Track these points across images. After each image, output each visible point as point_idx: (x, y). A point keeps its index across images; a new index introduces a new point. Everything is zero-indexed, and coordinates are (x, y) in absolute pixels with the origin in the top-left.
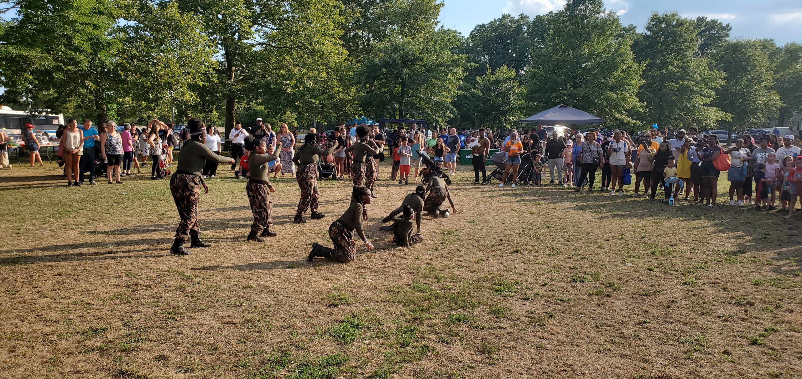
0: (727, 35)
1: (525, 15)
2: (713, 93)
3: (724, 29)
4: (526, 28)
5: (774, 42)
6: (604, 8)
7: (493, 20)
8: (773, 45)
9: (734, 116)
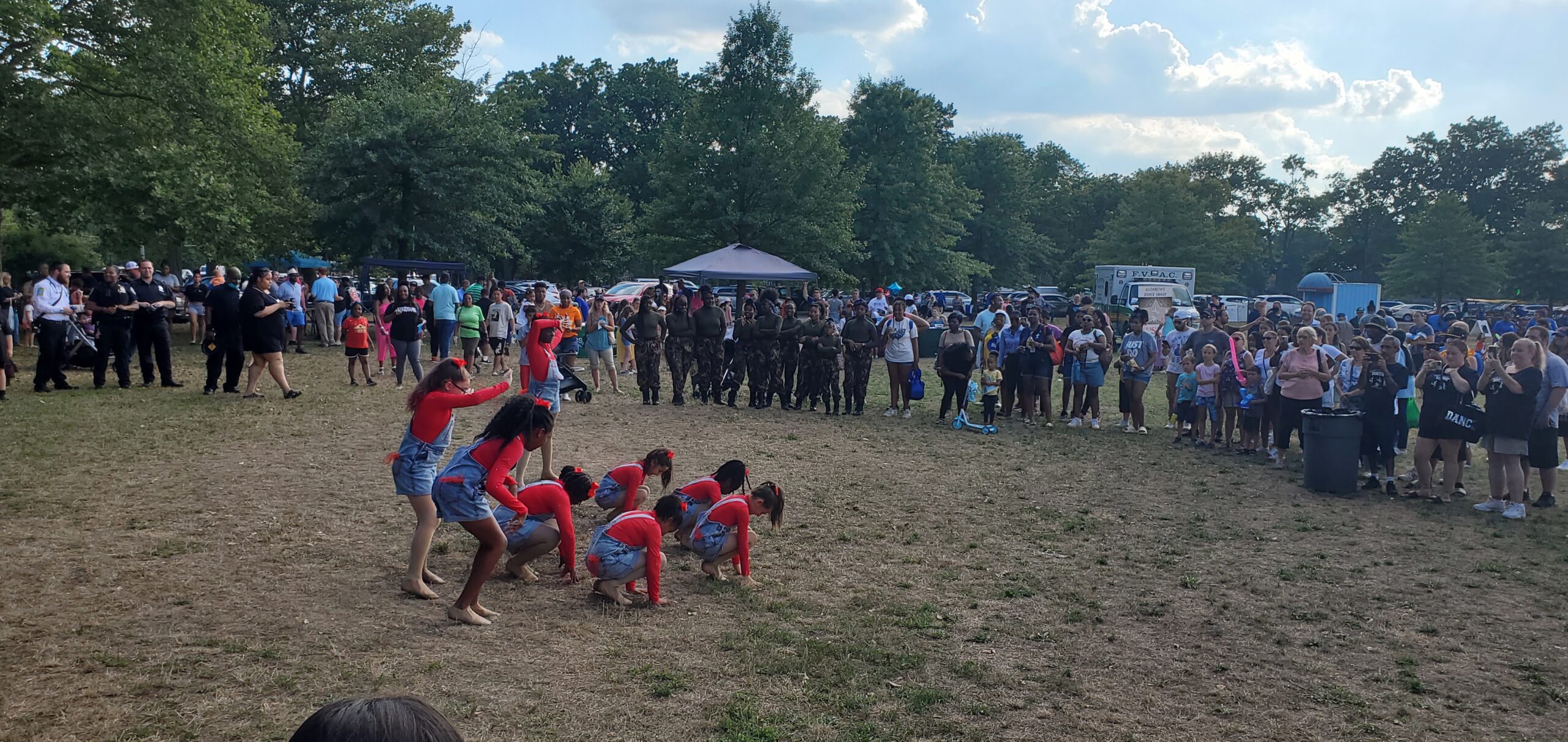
0: (951, 124)
1: (603, 61)
2: (963, 229)
3: (945, 112)
4: (605, 86)
5: (1022, 140)
6: (793, 63)
7: (539, 66)
8: (1021, 144)
9: (993, 267)
